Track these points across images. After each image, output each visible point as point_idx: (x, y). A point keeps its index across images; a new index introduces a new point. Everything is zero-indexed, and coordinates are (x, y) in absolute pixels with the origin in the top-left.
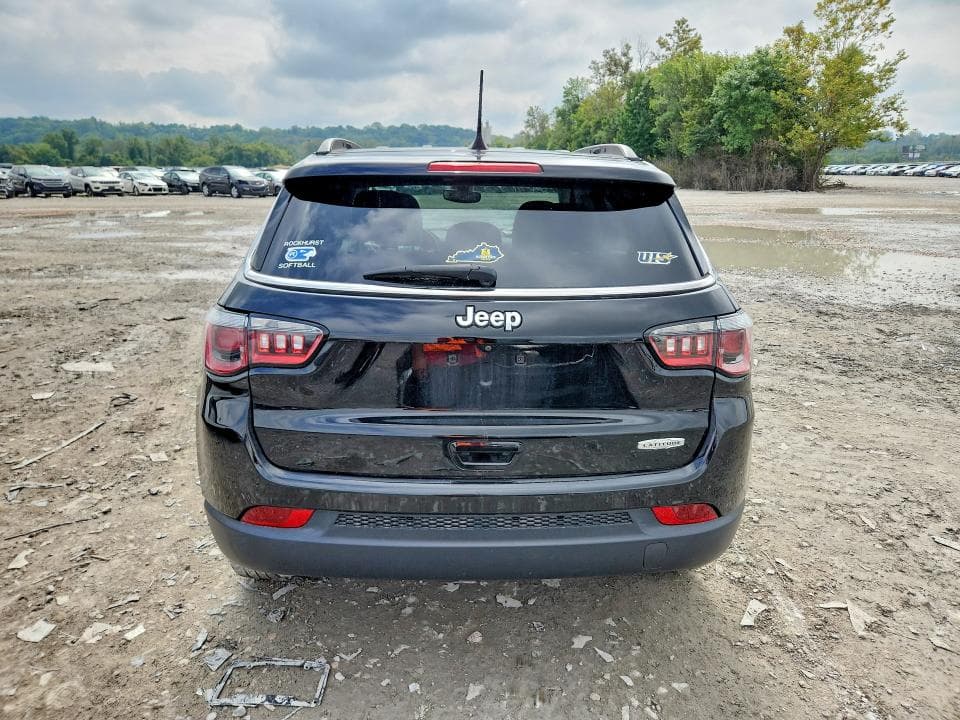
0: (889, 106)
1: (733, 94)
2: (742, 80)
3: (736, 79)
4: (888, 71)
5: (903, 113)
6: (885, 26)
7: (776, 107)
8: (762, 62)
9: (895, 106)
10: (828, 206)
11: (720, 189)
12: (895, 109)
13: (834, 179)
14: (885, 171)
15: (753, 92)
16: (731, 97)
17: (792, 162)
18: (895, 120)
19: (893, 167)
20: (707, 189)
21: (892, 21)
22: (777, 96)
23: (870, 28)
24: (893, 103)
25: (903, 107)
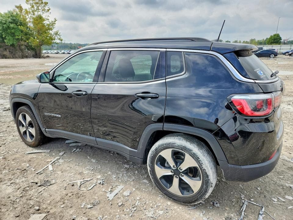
0: (56, 34)
1: (4, 26)
2: (6, 21)
3: (4, 21)
4: (53, 24)
5: (61, 36)
6: (48, 10)
7: (22, 31)
8: (11, 16)
9: (58, 34)
10: (46, 63)
11: (8, 58)
12: (58, 35)
13: (46, 55)
14: (54, 52)
15: (12, 25)
16: (3, 27)
17: (33, 49)
18: (59, 38)
19: (56, 51)
20: (3, 58)
21: (50, 9)
22: (21, 28)
23: (44, 10)
24: (57, 33)
25: (60, 34)
